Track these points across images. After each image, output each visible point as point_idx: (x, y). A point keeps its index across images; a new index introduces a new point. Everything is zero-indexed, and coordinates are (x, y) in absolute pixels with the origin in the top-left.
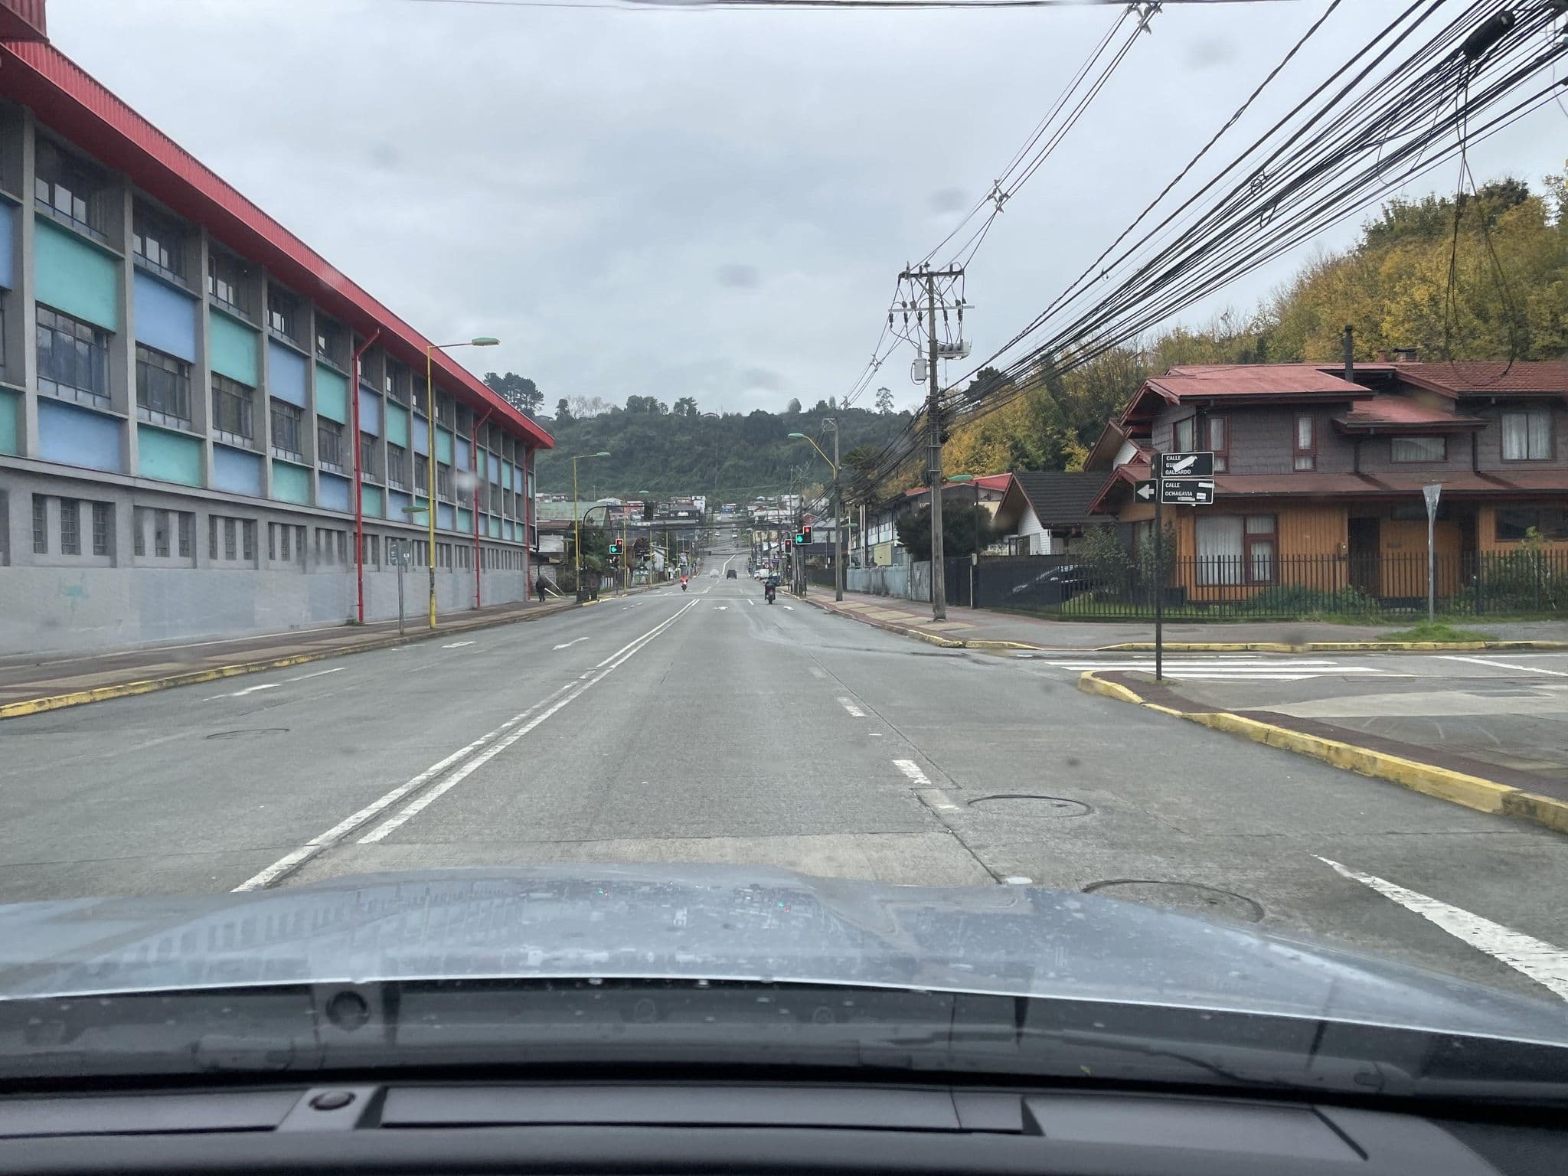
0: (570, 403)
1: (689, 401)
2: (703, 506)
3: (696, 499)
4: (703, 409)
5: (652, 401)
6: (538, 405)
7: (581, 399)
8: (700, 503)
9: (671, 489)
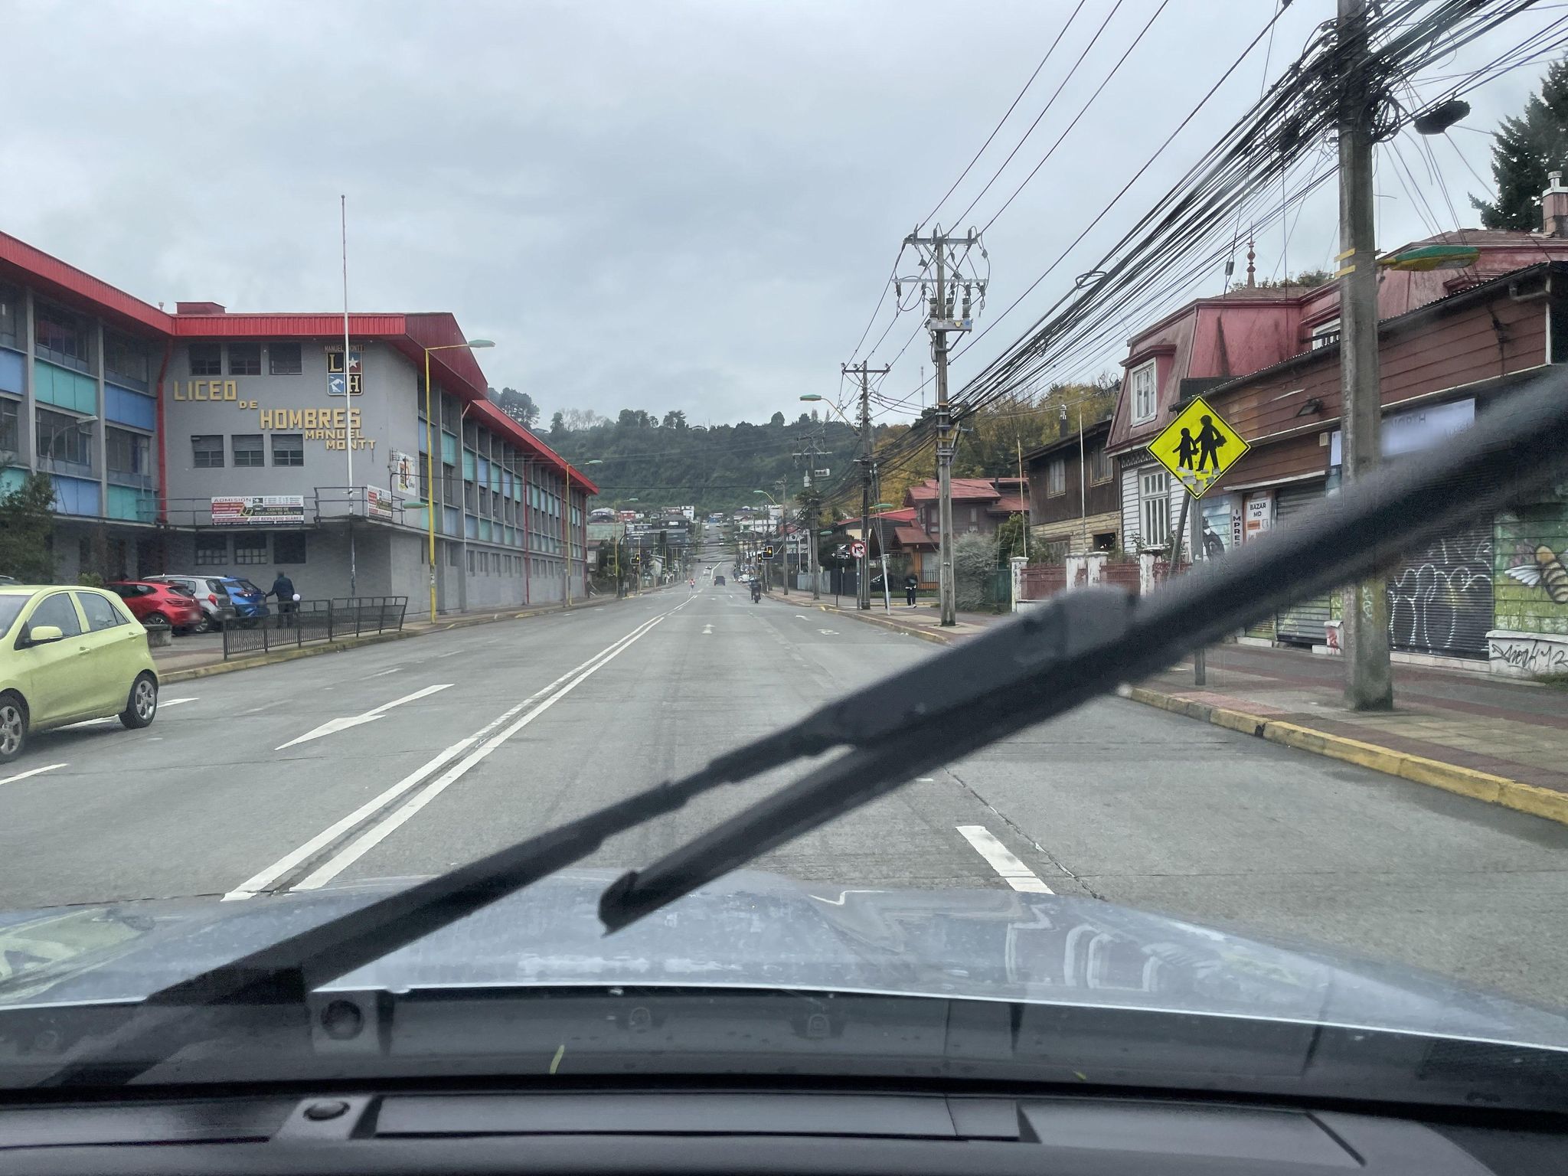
0: (564, 416)
1: (678, 415)
2: (692, 515)
3: (685, 509)
4: (691, 422)
5: (644, 414)
6: (534, 419)
7: (575, 412)
8: (689, 513)
9: (662, 499)
